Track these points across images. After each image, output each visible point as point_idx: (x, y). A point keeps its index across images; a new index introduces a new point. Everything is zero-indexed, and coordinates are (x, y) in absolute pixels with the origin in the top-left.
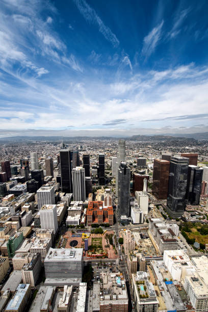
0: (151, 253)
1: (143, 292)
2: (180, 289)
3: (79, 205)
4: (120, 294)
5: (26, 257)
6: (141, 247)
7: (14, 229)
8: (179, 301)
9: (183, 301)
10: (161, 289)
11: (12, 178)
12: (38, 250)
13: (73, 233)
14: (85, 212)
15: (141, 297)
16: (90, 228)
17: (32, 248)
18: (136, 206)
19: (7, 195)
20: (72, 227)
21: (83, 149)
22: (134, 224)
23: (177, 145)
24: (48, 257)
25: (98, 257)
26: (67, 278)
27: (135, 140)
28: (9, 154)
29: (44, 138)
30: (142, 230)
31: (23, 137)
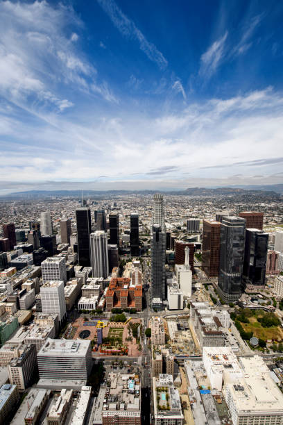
0: (188, 350)
1: (163, 402)
2: (219, 401)
3: (97, 283)
4: (130, 402)
5: (16, 350)
6: (176, 342)
7: (8, 313)
8: (215, 418)
9: (221, 418)
10: (191, 399)
11: (17, 246)
12: (35, 340)
13: (86, 320)
14: (105, 293)
15: (159, 408)
16: (109, 314)
17: (28, 338)
18: (175, 285)
19: (8, 268)
20: (85, 312)
21: (118, 207)
22: (171, 310)
23: (248, 201)
24: (43, 350)
25: (114, 353)
26: (67, 379)
27: (190, 194)
28: (18, 214)
29: (66, 193)
30: (181, 318)
31: (38, 192)
